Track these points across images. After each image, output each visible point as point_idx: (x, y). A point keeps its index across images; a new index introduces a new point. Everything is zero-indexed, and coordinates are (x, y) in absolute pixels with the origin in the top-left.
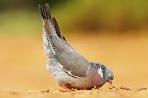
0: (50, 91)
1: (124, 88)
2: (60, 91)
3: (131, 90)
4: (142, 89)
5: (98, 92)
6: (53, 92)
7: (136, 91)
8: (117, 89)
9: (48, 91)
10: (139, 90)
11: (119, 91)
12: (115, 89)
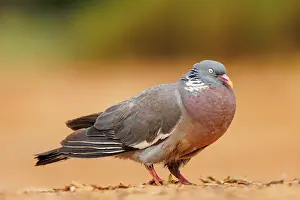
0: (72, 189)
1: (235, 181)
2: (95, 187)
3: (249, 184)
4: (275, 183)
5: (177, 190)
6: (79, 190)
7: (260, 188)
8: (219, 183)
9: (68, 189)
10: (268, 185)
11: (223, 187)
12: (214, 183)
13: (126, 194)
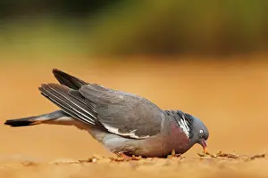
0: (94, 160)
1: (225, 155)
2: (112, 159)
3: (237, 158)
4: (258, 157)
5: (179, 162)
6: (99, 162)
7: (247, 160)
8: (213, 156)
9: (91, 161)
10: (252, 158)
11: (216, 160)
12: (209, 157)
13: (137, 165)
